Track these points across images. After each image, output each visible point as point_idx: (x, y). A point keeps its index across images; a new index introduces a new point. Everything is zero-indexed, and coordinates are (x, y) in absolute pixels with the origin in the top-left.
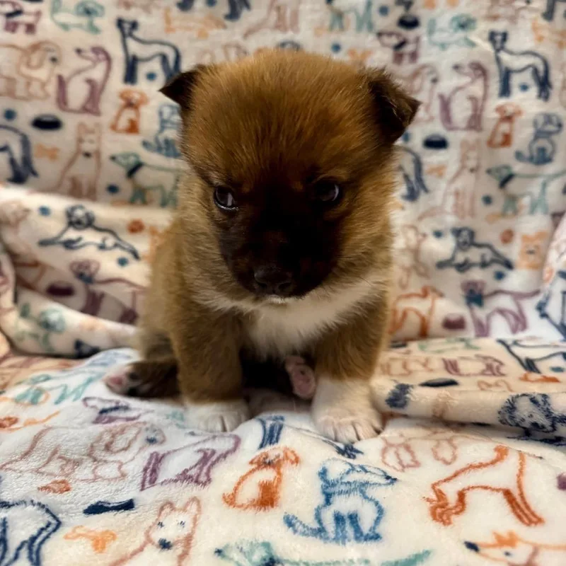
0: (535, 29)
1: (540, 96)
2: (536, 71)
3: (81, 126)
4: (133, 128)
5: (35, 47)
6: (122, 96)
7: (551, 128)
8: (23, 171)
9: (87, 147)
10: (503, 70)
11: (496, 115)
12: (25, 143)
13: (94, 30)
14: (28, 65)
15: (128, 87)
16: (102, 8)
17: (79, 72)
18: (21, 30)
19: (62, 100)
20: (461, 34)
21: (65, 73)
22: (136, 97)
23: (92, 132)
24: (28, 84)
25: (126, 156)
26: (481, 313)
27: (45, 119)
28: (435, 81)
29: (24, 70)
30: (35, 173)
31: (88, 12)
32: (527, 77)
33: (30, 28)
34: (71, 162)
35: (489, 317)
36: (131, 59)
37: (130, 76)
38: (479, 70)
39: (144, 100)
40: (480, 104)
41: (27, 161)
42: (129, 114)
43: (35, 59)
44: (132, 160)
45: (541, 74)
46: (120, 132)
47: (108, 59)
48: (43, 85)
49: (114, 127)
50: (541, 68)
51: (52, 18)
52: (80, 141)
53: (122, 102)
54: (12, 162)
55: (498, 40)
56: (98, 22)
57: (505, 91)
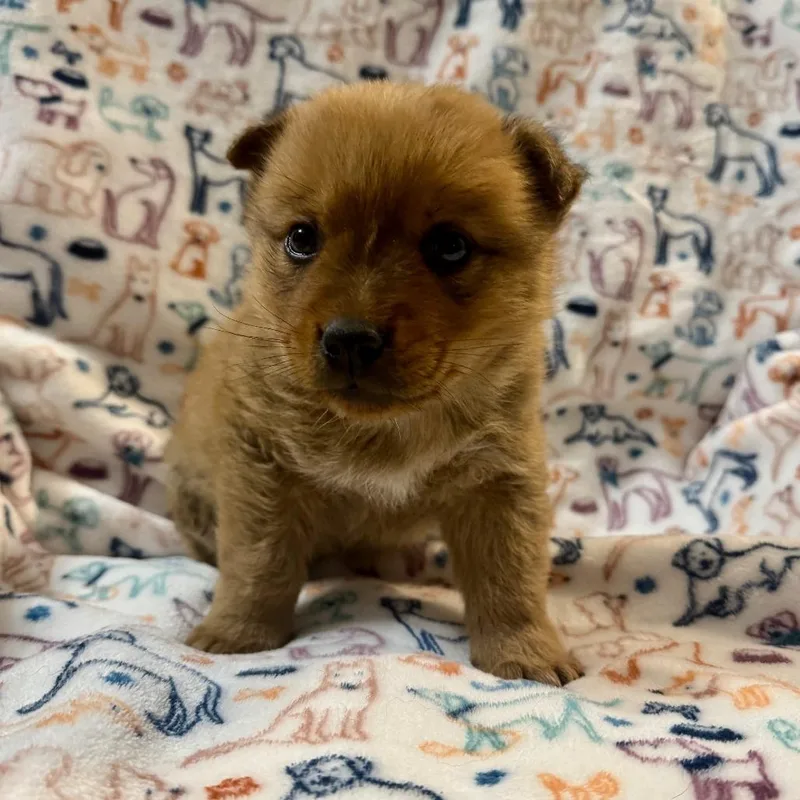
0: (699, 190)
1: (700, 267)
2: (696, 240)
3: (133, 259)
4: (198, 271)
5: (78, 148)
6: (187, 227)
7: (710, 306)
8: (48, 310)
9: (139, 288)
10: (661, 233)
11: (650, 285)
12: (56, 273)
13: (154, 136)
14: (67, 170)
15: (195, 217)
16: (166, 108)
17: (133, 189)
18: (60, 122)
19: (110, 222)
20: (616, 183)
21: (116, 189)
22: (204, 232)
23: (146, 268)
24: (67, 195)
25: (189, 306)
26: (615, 494)
27: (85, 244)
28: (584, 234)
29: (62, 175)
30: (64, 315)
31: (148, 111)
32: (686, 245)
33: (72, 122)
34: (116, 306)
35: (625, 498)
36: (200, 181)
37: (198, 204)
38: (635, 227)
39: (214, 238)
40: (634, 268)
41: (56, 297)
42: (194, 253)
43: (77, 162)
44: (196, 312)
45: (703, 243)
46: (182, 274)
47: (171, 176)
48: (87, 199)
49: (175, 267)
50: (703, 236)
51: (101, 112)
52: (131, 278)
53: (186, 236)
54: (36, 296)
55: (659, 197)
56: (160, 126)
57: (662, 257)
